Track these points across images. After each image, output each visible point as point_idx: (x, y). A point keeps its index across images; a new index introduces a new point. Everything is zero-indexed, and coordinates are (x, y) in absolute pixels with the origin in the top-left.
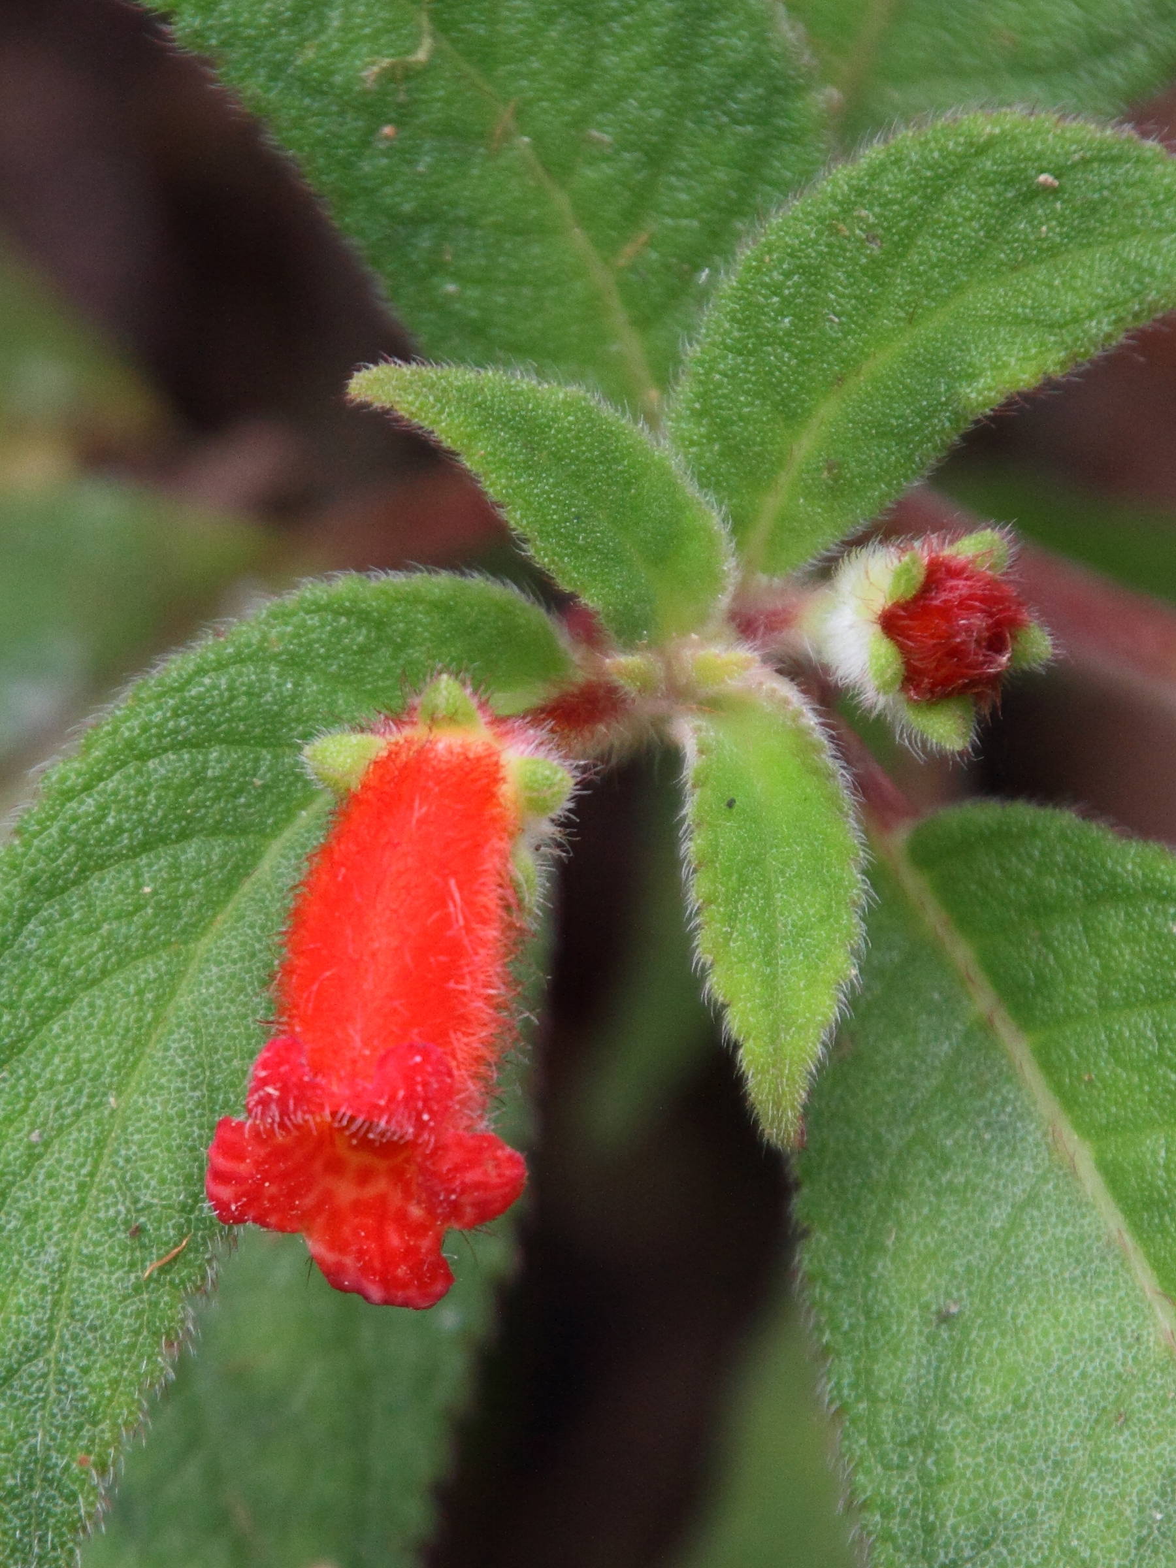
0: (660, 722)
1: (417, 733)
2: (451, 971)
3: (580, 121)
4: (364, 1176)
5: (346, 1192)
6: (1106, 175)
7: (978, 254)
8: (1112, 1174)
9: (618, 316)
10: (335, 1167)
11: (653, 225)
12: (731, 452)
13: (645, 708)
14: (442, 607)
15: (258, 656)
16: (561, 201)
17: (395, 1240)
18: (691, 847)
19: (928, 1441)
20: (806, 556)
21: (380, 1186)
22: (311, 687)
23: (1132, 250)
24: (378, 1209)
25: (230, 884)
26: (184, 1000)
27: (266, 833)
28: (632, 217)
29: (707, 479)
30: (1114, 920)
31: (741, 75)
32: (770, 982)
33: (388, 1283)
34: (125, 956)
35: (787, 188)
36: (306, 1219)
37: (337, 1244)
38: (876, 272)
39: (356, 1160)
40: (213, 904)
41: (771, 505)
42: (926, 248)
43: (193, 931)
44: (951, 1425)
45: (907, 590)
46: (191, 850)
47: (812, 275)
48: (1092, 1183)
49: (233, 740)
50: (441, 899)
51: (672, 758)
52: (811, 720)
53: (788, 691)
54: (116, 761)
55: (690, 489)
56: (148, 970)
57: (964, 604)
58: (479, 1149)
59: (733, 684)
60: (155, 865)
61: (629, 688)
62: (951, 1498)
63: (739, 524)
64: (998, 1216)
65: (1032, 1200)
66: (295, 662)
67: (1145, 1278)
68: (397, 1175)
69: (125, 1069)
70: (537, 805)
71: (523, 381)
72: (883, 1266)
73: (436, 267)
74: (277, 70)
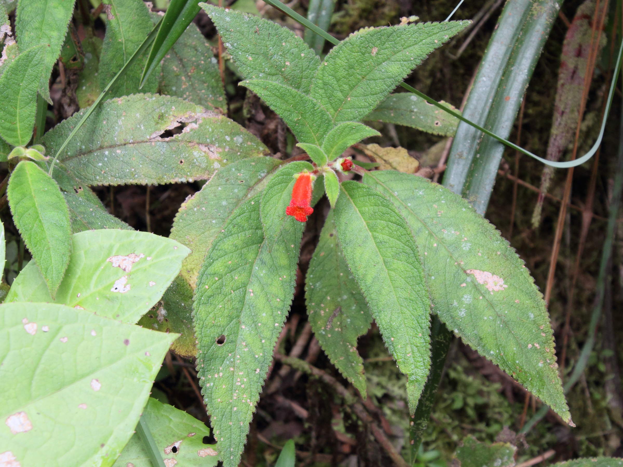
0: (322, 173)
1: (303, 174)
2: (307, 193)
3: (313, 124)
4: (299, 211)
5: (298, 212)
6: (359, 127)
7: (348, 134)
8: (360, 211)
9: (316, 140)
10: (297, 210)
11: (319, 132)
12: (327, 151)
13: (320, 172)
14: (303, 164)
15: (288, 168)
16: (311, 131)
17: (302, 216)
18: (325, 184)
19: (345, 233)
20: (334, 159)
21: (301, 212)
22: (292, 170)
23: (362, 133)
24: (300, 214)
25: (286, 187)
26: (282, 197)
27: (289, 183)
28: (317, 132)
29: (325, 153)
30: (359, 190)
31: (326, 120)
32: (332, 195)
33: (301, 220)
34: (277, 193)
35: (331, 129)
36: (294, 215)
37: (297, 217)
38: (339, 135)
39: (299, 210)
40: (285, 189)
41: (330, 155)
42: (344, 133)
43: (283, 191)
44: (346, 232)
45: (343, 162)
46: (283, 184)
47: (334, 136)
48: (358, 212)
49: (286, 175)
50: (306, 188)
51: (323, 176)
52: (335, 173)
53: (333, 170)
54: (276, 177)
55: (324, 154)
56: (279, 194)
57: (348, 163)
58: (309, 209)
59: (328, 170)
60: (280, 186)
61: (319, 170)
62: (347, 238)
63: (328, 157)
64: (350, 214)
65: (353, 213)
66: (291, 169)
67: (363, 220)
68: (302, 211)
69: (278, 203)
70: (313, 180)
71: (311, 145)
72: (340, 219)
73: (301, 136)
74: (288, 119)
